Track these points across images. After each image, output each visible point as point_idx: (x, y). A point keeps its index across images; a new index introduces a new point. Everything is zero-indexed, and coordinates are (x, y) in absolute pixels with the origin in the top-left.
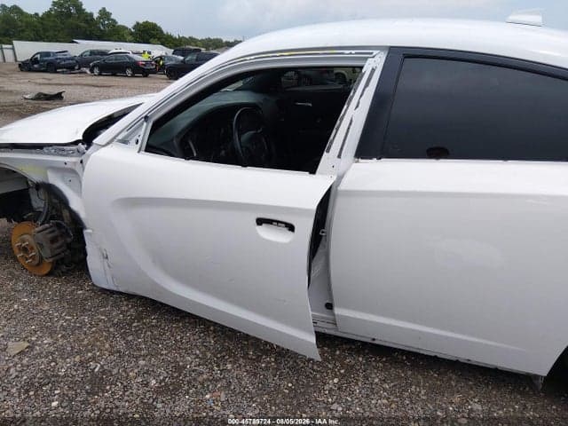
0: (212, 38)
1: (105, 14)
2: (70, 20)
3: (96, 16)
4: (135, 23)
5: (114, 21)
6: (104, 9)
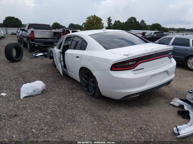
0: (181, 28)
1: (143, 21)
2: (132, 24)
3: (140, 22)
4: (152, 24)
5: (145, 24)
6: (143, 20)
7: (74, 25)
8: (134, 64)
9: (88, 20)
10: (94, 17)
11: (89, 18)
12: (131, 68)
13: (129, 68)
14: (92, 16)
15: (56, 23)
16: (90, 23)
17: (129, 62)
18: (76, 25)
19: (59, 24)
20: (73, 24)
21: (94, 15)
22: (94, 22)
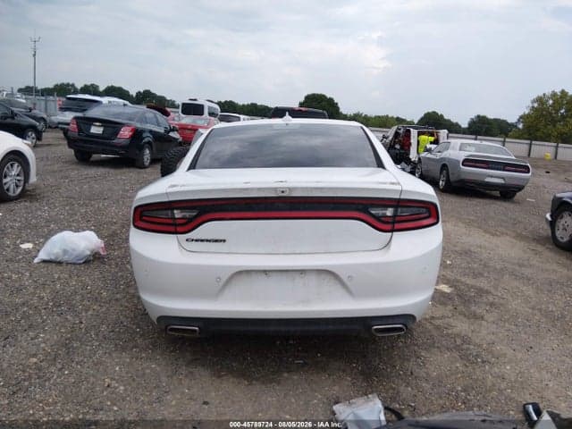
7: (487, 119)
8: (190, 220)
9: (536, 105)
10: (561, 97)
11: (540, 100)
12: (179, 229)
13: (172, 229)
14: (554, 94)
15: (434, 112)
16: (542, 115)
17: (177, 209)
18: (496, 120)
19: (442, 116)
20: (484, 118)
21: (563, 92)
22: (557, 111)
